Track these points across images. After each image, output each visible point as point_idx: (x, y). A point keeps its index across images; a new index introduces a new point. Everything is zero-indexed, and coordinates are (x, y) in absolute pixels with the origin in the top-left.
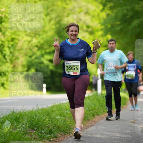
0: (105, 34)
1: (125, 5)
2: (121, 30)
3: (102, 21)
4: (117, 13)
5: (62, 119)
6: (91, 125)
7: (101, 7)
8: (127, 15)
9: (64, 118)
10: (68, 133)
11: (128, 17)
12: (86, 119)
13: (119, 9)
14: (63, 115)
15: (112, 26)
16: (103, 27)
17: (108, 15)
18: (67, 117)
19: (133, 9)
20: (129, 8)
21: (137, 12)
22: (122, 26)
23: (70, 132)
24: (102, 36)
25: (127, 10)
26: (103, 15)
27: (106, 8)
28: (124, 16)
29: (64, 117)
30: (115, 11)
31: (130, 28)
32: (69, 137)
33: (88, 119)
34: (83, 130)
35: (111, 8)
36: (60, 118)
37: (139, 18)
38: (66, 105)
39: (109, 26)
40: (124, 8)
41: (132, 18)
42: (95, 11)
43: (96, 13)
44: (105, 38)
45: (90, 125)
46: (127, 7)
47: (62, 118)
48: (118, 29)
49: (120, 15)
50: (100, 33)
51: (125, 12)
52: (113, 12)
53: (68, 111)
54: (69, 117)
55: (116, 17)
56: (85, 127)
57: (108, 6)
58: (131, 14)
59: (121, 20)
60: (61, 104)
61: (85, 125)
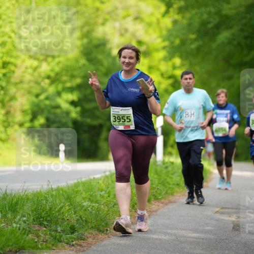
0: (171, 56)
1: (206, 6)
2: (198, 49)
3: (165, 33)
4: (191, 19)
5: (93, 207)
7: (163, 8)
8: (209, 23)
9: (97, 205)
10: (103, 232)
11: (210, 26)
12: (136, 206)
13: (194, 12)
14: (95, 200)
15: (183, 42)
16: (166, 43)
17: (175, 22)
18: (102, 203)
19: (219, 13)
20: (213, 10)
21: (227, 17)
22: (201, 43)
23: (107, 230)
24: (165, 59)
25: (209, 13)
26: (167, 22)
27: (171, 10)
28: (204, 24)
29: (97, 202)
30: (188, 15)
31: (214, 45)
32: (105, 238)
35: (181, 10)
36: (89, 204)
37: (231, 28)
38: (101, 182)
39: (177, 42)
40: (203, 9)
41: (218, 27)
42: (152, 14)
43: (154, 20)
44: (170, 64)
46: (208, 9)
47: (94, 204)
48: (193, 46)
49: (196, 22)
50: (162, 54)
51: (205, 16)
52: (183, 17)
53: (103, 192)
54: (105, 203)
55: (189, 25)
56: (134, 221)
57: (175, 6)
58: (215, 21)
59: (198, 31)
60: (91, 180)
61: (134, 218)
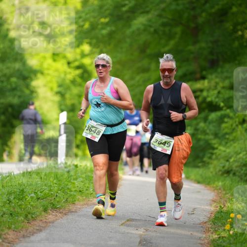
0: (79, 42)
6: (37, 228)
11: (124, 9)
12: (29, 216)
15: (93, 27)
22: (113, 28)
31: (128, 32)
33: (33, 216)
34: (21, 239)
39: (87, 26)
41: (133, 11)
44: (78, 51)
45: (37, 230)
48: (104, 32)
55: (101, 7)
56: (25, 234)
58: (130, 3)
59: (111, 15)
61: (27, 230)
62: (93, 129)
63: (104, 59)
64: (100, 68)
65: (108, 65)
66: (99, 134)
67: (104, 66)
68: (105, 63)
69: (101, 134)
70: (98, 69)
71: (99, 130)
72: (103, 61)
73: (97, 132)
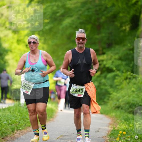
2: (51, 30)
7: (27, 2)
8: (58, 13)
12: (4, 135)
13: (48, 4)
19: (64, 6)
20: (60, 4)
21: (69, 9)
22: (52, 25)
25: (58, 6)
28: (54, 13)
31: (61, 27)
33: (6, 134)
37: (71, 16)
40: (54, 3)
41: (63, 16)
46: (57, 4)
48: (47, 28)
50: (26, 32)
51: (55, 8)
58: (62, 11)
59: (51, 18)
62: (26, 86)
63: (34, 38)
64: (32, 44)
65: (37, 42)
66: (30, 89)
67: (34, 43)
68: (35, 41)
69: (31, 89)
70: (30, 45)
71: (30, 86)
72: (34, 39)
73: (29, 88)
